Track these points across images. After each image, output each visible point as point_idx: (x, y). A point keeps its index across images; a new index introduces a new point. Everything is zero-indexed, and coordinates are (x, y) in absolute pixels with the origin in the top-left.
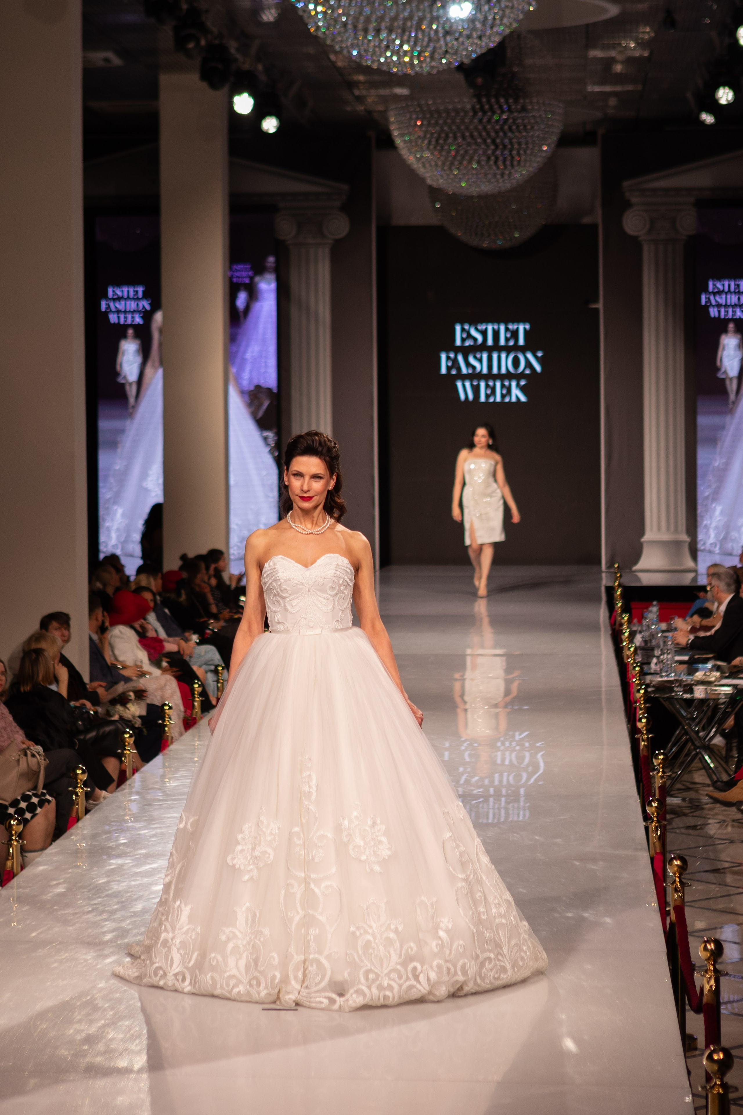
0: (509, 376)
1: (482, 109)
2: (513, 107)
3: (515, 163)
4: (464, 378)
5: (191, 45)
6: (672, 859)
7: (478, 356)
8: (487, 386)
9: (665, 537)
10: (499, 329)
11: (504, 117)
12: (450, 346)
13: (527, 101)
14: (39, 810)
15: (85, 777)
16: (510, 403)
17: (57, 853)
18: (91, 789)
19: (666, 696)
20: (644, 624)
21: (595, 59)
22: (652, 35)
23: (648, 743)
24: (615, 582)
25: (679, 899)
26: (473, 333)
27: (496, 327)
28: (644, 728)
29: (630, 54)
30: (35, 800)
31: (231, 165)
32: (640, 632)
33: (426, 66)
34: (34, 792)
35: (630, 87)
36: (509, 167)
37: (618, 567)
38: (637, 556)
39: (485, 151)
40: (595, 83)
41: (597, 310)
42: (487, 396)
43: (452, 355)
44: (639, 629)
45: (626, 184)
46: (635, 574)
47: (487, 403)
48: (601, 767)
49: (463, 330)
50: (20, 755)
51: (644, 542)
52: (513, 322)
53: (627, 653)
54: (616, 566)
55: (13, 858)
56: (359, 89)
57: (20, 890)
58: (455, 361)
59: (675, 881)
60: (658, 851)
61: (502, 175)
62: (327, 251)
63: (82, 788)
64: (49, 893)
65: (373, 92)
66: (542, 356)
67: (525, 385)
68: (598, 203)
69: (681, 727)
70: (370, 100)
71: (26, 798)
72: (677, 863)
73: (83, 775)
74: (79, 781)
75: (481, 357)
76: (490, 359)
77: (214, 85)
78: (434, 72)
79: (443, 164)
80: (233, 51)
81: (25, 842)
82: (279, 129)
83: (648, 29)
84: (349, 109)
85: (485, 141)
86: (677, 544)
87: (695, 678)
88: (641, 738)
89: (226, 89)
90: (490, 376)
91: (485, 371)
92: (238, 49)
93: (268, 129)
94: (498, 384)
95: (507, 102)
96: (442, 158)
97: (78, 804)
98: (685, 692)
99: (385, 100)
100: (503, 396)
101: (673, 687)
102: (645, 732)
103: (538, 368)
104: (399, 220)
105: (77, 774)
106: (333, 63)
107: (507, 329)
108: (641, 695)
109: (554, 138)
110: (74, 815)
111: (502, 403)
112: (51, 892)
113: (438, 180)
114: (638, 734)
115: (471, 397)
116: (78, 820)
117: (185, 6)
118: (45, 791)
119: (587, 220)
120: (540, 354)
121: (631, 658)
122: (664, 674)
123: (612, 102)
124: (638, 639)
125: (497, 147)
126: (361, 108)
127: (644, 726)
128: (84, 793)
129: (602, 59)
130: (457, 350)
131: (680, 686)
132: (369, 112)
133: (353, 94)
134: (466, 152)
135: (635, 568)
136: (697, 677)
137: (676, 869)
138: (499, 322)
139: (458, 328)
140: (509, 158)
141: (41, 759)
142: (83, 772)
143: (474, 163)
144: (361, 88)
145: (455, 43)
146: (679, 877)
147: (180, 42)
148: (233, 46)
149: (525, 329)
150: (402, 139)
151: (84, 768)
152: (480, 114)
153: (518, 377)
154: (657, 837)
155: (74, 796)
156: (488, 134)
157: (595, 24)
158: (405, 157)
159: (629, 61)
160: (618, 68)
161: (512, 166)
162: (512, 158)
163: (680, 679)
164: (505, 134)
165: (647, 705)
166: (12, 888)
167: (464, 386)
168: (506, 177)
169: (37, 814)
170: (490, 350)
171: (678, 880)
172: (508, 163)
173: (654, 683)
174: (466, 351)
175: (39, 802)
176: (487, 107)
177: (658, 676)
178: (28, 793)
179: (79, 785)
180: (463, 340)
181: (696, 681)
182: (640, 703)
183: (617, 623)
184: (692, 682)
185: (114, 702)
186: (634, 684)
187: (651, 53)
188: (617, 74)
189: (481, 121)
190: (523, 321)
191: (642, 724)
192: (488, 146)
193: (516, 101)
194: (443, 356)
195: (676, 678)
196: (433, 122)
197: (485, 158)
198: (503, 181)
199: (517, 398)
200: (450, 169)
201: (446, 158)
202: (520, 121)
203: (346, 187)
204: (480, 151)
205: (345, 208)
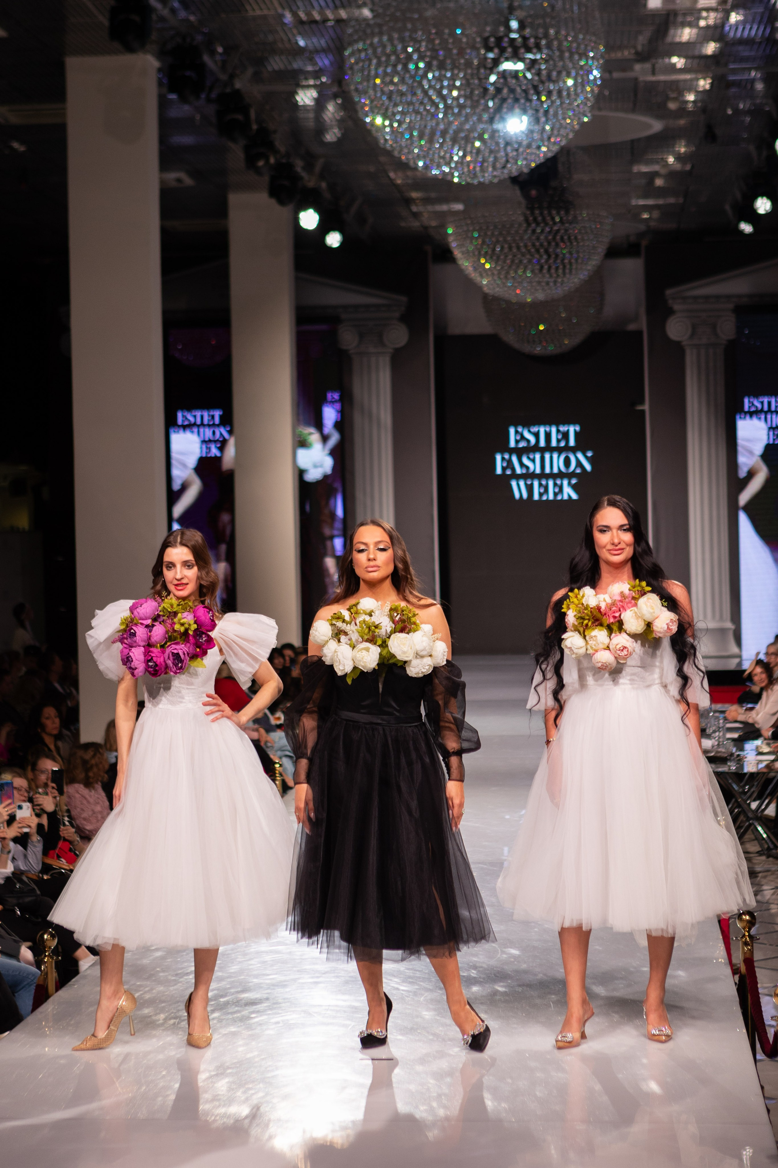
0: (561, 475)
2: (565, 218)
3: (567, 271)
4: (518, 477)
5: (261, 163)
7: (531, 457)
8: (540, 485)
9: (711, 625)
10: (550, 431)
11: (556, 228)
12: (504, 448)
13: (577, 212)
16: (562, 500)
19: (720, 771)
21: (639, 173)
25: (748, 952)
26: (526, 434)
27: (548, 429)
29: (667, 168)
31: (297, 279)
33: (489, 176)
35: (671, 200)
36: (562, 275)
39: (538, 261)
40: (639, 197)
41: (643, 412)
42: (541, 495)
43: (507, 456)
45: (669, 292)
47: (540, 501)
49: (517, 432)
52: (564, 424)
56: (417, 205)
58: (510, 462)
59: (744, 935)
61: (555, 282)
62: (387, 359)
65: (430, 208)
66: (591, 456)
67: (576, 483)
68: (642, 311)
69: (735, 800)
70: (426, 215)
72: (746, 917)
75: (534, 458)
76: (542, 459)
77: (282, 202)
78: (495, 181)
79: (499, 274)
80: (299, 169)
82: (343, 244)
83: (684, 144)
84: (404, 225)
85: (538, 251)
86: (722, 631)
87: (743, 753)
89: (291, 206)
90: (543, 476)
91: (538, 471)
92: (303, 168)
93: (332, 244)
94: (551, 483)
95: (557, 213)
96: (498, 268)
98: (737, 767)
99: (442, 215)
100: (556, 494)
103: (588, 467)
104: (455, 329)
106: (390, 180)
107: (558, 431)
109: (602, 248)
111: (555, 501)
113: (493, 288)
115: (525, 495)
117: (254, 127)
119: (632, 327)
120: (589, 454)
123: (656, 214)
125: (549, 256)
126: (415, 224)
129: (644, 173)
130: (511, 451)
132: (426, 228)
133: (410, 210)
134: (520, 262)
136: (744, 751)
137: (744, 923)
138: (550, 424)
139: (512, 431)
140: (561, 267)
143: (528, 272)
144: (419, 203)
145: (515, 154)
146: (749, 932)
147: (250, 162)
148: (299, 165)
149: (575, 431)
152: (533, 225)
153: (569, 476)
156: (541, 245)
157: (639, 140)
158: (463, 267)
159: (669, 175)
160: (659, 182)
161: (564, 273)
162: (564, 267)
164: (557, 245)
167: (518, 485)
168: (559, 285)
170: (542, 451)
171: (747, 934)
172: (560, 271)
174: (520, 452)
176: (539, 218)
180: (517, 442)
187: (692, 167)
188: (658, 188)
189: (534, 231)
190: (573, 423)
192: (541, 256)
193: (567, 212)
194: (498, 457)
196: (489, 233)
197: (538, 267)
198: (556, 289)
199: (569, 496)
200: (506, 278)
201: (502, 268)
202: (571, 231)
203: (404, 299)
204: (534, 261)
205: (404, 319)
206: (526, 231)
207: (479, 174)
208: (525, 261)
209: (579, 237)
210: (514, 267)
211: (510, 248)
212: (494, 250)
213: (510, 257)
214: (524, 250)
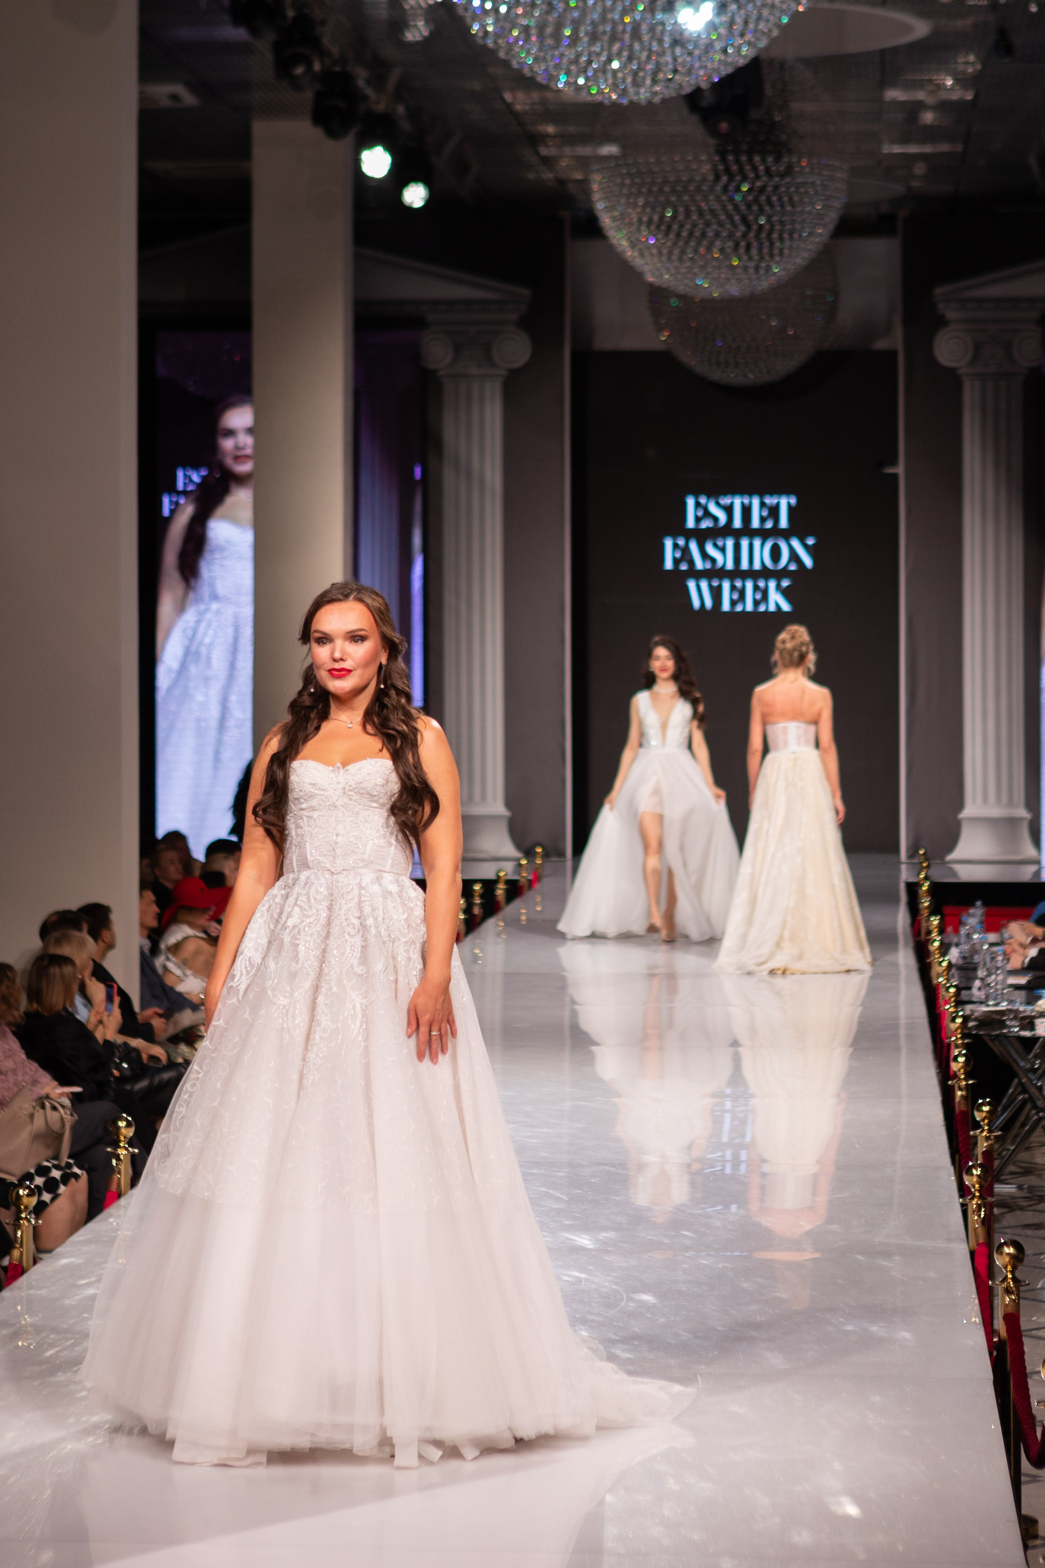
0: (765, 573)
1: (727, 171)
2: (774, 168)
3: (776, 251)
4: (699, 575)
5: (299, 70)
6: (1001, 1246)
7: (720, 543)
8: (733, 588)
9: (995, 812)
10: (751, 503)
11: (759, 184)
12: (678, 528)
13: (794, 160)
14: (62, 1189)
15: (130, 1132)
16: (766, 613)
17: (87, 1242)
18: (139, 1150)
19: (994, 1033)
20: (962, 932)
21: (894, 103)
22: (979, 67)
23: (967, 1093)
24: (919, 873)
25: (1012, 1303)
26: (713, 509)
27: (746, 501)
28: (962, 1071)
29: (944, 96)
30: (56, 1174)
31: (358, 258)
32: (957, 945)
33: (646, 92)
34: (55, 1162)
35: (944, 147)
36: (767, 258)
37: (925, 854)
38: (952, 840)
39: (731, 236)
40: (893, 141)
41: (895, 477)
42: (733, 603)
43: (681, 542)
44: (955, 940)
45: (938, 291)
46: (948, 866)
47: (732, 614)
48: (898, 1127)
49: (698, 505)
50: (34, 1107)
51: (963, 819)
52: (773, 492)
53: (936, 969)
54: (921, 852)
55: (21, 1246)
56: (547, 146)
57: (32, 1292)
58: (686, 551)
59: (1006, 1276)
60: (981, 1241)
61: (757, 268)
62: (498, 386)
63: (126, 1149)
64: (76, 1295)
65: (567, 150)
66: (814, 544)
67: (788, 586)
68: (898, 320)
69: (1016, 1081)
70: (563, 164)
71: (42, 1171)
72: (1009, 1250)
73: (129, 1129)
74: (122, 1138)
75: (724, 545)
76: (737, 548)
77: (333, 133)
78: (657, 100)
79: (670, 253)
80: (361, 83)
81: (40, 1222)
82: (429, 203)
83: (972, 58)
84: (531, 176)
86: (1012, 822)
87: (1037, 1009)
88: (956, 1086)
89: (349, 140)
90: (736, 574)
91: (730, 566)
92: (368, 82)
93: (412, 202)
94: (749, 585)
95: (764, 160)
96: (669, 244)
97: (119, 1173)
98: (1023, 1028)
99: (584, 163)
100: (756, 603)
101: (1005, 1020)
102: (962, 1077)
103: (808, 561)
104: (606, 341)
105: (119, 1128)
106: (509, 106)
107: (763, 505)
108: (957, 1025)
109: (833, 217)
110: (114, 1187)
111: (755, 614)
112: (79, 1294)
113: (661, 276)
114: (952, 1079)
115: (709, 603)
116: (119, 1195)
117: (291, 14)
118: (71, 1161)
119: (881, 345)
120: (811, 541)
121: (943, 976)
122: (991, 1003)
123: (920, 169)
124: (954, 954)
125: (748, 226)
126: (548, 176)
127: (962, 1067)
128: (129, 1157)
129: (904, 103)
130: (690, 534)
131: (1015, 1018)
132: (562, 182)
133: (537, 153)
134: (704, 235)
135: (950, 857)
136: (1040, 1006)
137: (1007, 1259)
138: (750, 494)
139: (690, 502)
140: (767, 244)
141: (66, 1114)
142: (129, 1125)
143: (715, 250)
144: (550, 143)
145: (689, 59)
146: (1012, 1272)
147: (283, 67)
148: (361, 76)
149: (789, 504)
150: (609, 214)
151: (130, 1119)
152: (724, 179)
153: (779, 575)
154: (979, 1221)
155: (114, 1162)
156: (737, 208)
157: (895, 50)
158: (614, 241)
159: (943, 107)
160: (928, 117)
161: (772, 256)
162: (772, 245)
163: (1015, 1008)
164: (761, 209)
165: (966, 1041)
166: (19, 1288)
167: (700, 588)
168: (762, 272)
169: (60, 1195)
170: (737, 534)
171: (1010, 1276)
172: (766, 251)
173: (976, 1014)
174: (702, 536)
175: (62, 1176)
176: (734, 168)
177: (983, 1005)
178: (46, 1164)
179: (122, 1144)
180: (698, 520)
181: (1038, 1012)
182: (957, 1038)
183: (923, 931)
184: (1033, 1014)
185: (175, 1040)
186: (946, 1012)
187: (977, 96)
188: (926, 127)
189: (725, 189)
190: (787, 492)
191: (958, 1065)
192: (736, 226)
193: (778, 159)
194: (668, 543)
195: (1009, 1007)
196: (655, 189)
197: (730, 244)
198: (758, 278)
199: (778, 605)
200: (680, 259)
201: (675, 244)
202: (783, 189)
203: (526, 292)
204: (725, 234)
205: (524, 324)
206: (712, 189)
207: (631, 90)
208: (710, 234)
209: (796, 198)
210: (693, 244)
211: (688, 214)
212: (662, 217)
213: (688, 227)
214: (709, 217)
